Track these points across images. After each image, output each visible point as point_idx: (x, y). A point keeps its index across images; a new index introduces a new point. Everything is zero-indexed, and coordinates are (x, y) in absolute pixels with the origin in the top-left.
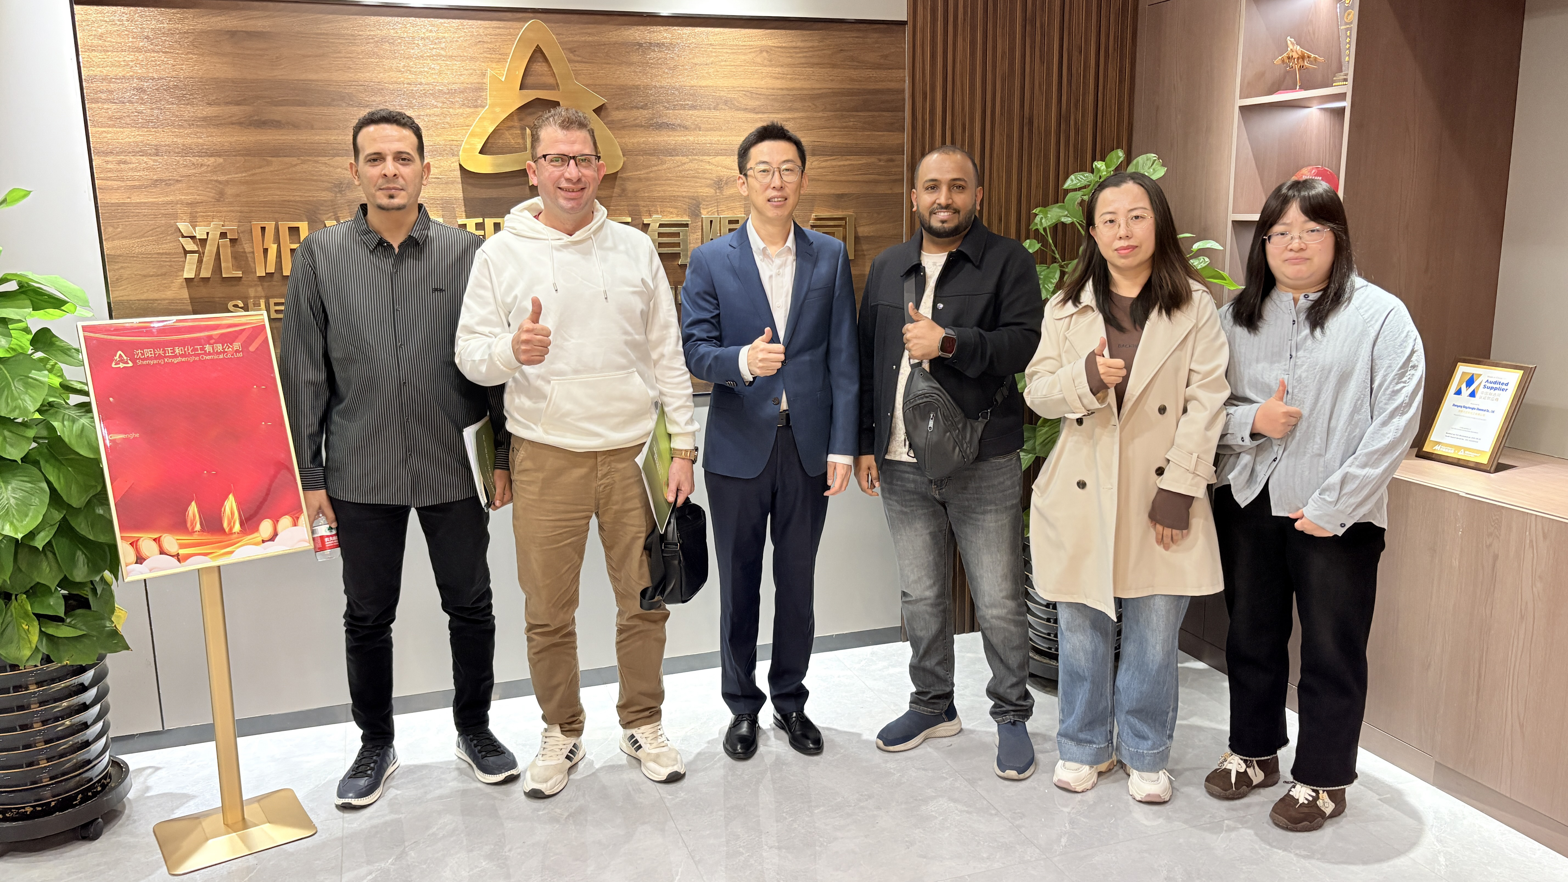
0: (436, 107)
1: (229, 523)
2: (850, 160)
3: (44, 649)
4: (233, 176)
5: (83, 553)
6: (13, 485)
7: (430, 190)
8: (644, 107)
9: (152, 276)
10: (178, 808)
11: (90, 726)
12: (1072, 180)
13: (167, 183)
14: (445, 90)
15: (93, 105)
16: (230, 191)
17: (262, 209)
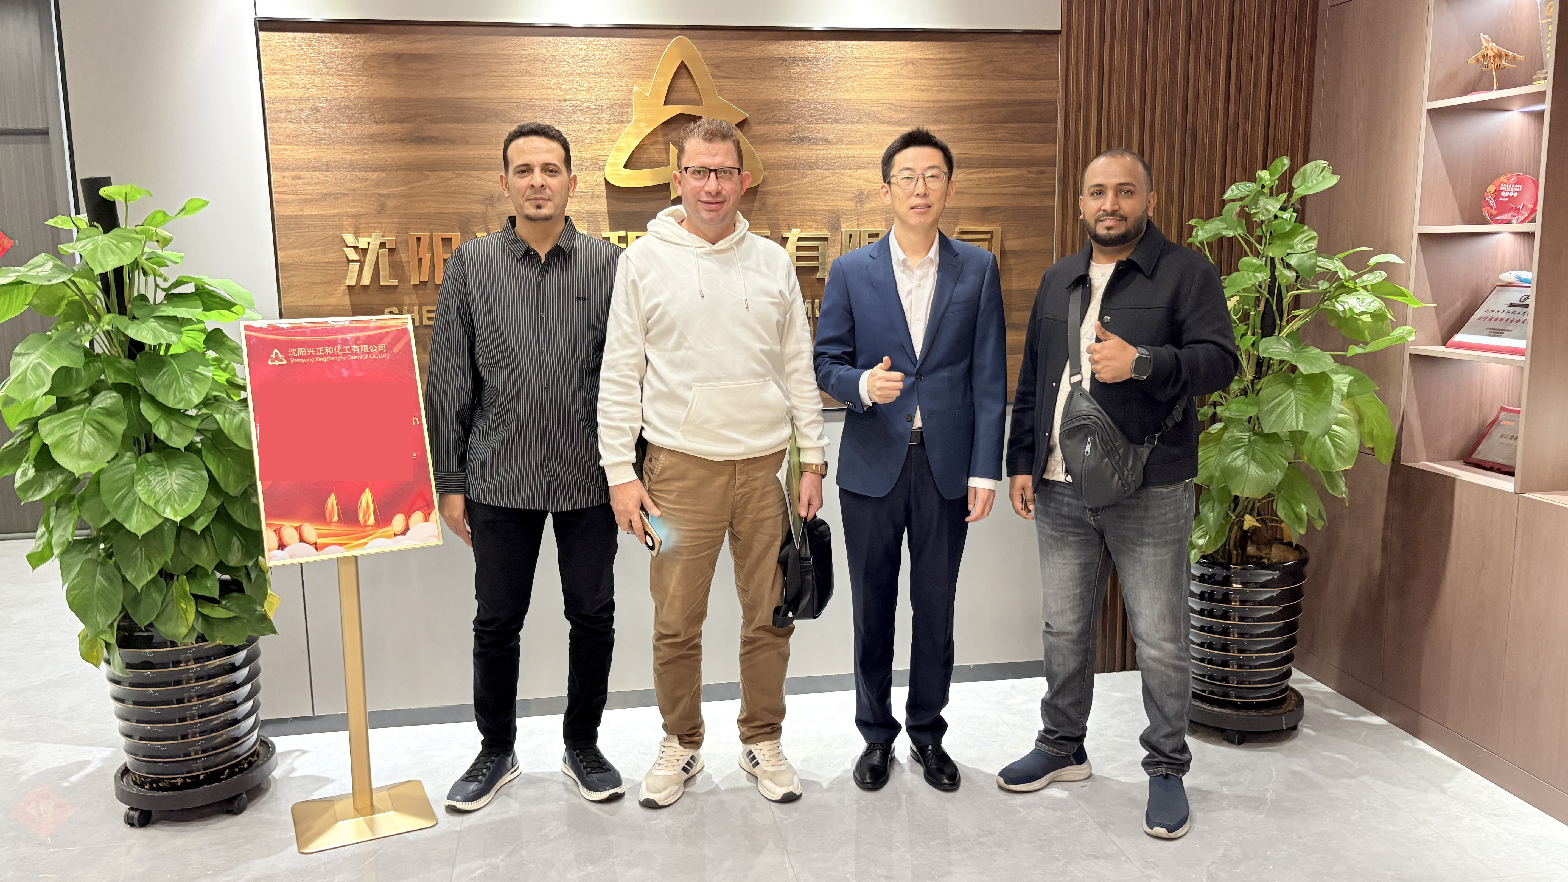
0: (584, 122)
1: (364, 516)
2: (997, 172)
3: (199, 628)
4: (394, 189)
5: (238, 538)
6: (177, 472)
7: (577, 204)
8: (787, 122)
9: (318, 284)
10: (317, 789)
11: (240, 704)
12: (1233, 191)
13: (335, 196)
14: (593, 106)
15: (273, 125)
16: (391, 203)
17: (418, 220)
